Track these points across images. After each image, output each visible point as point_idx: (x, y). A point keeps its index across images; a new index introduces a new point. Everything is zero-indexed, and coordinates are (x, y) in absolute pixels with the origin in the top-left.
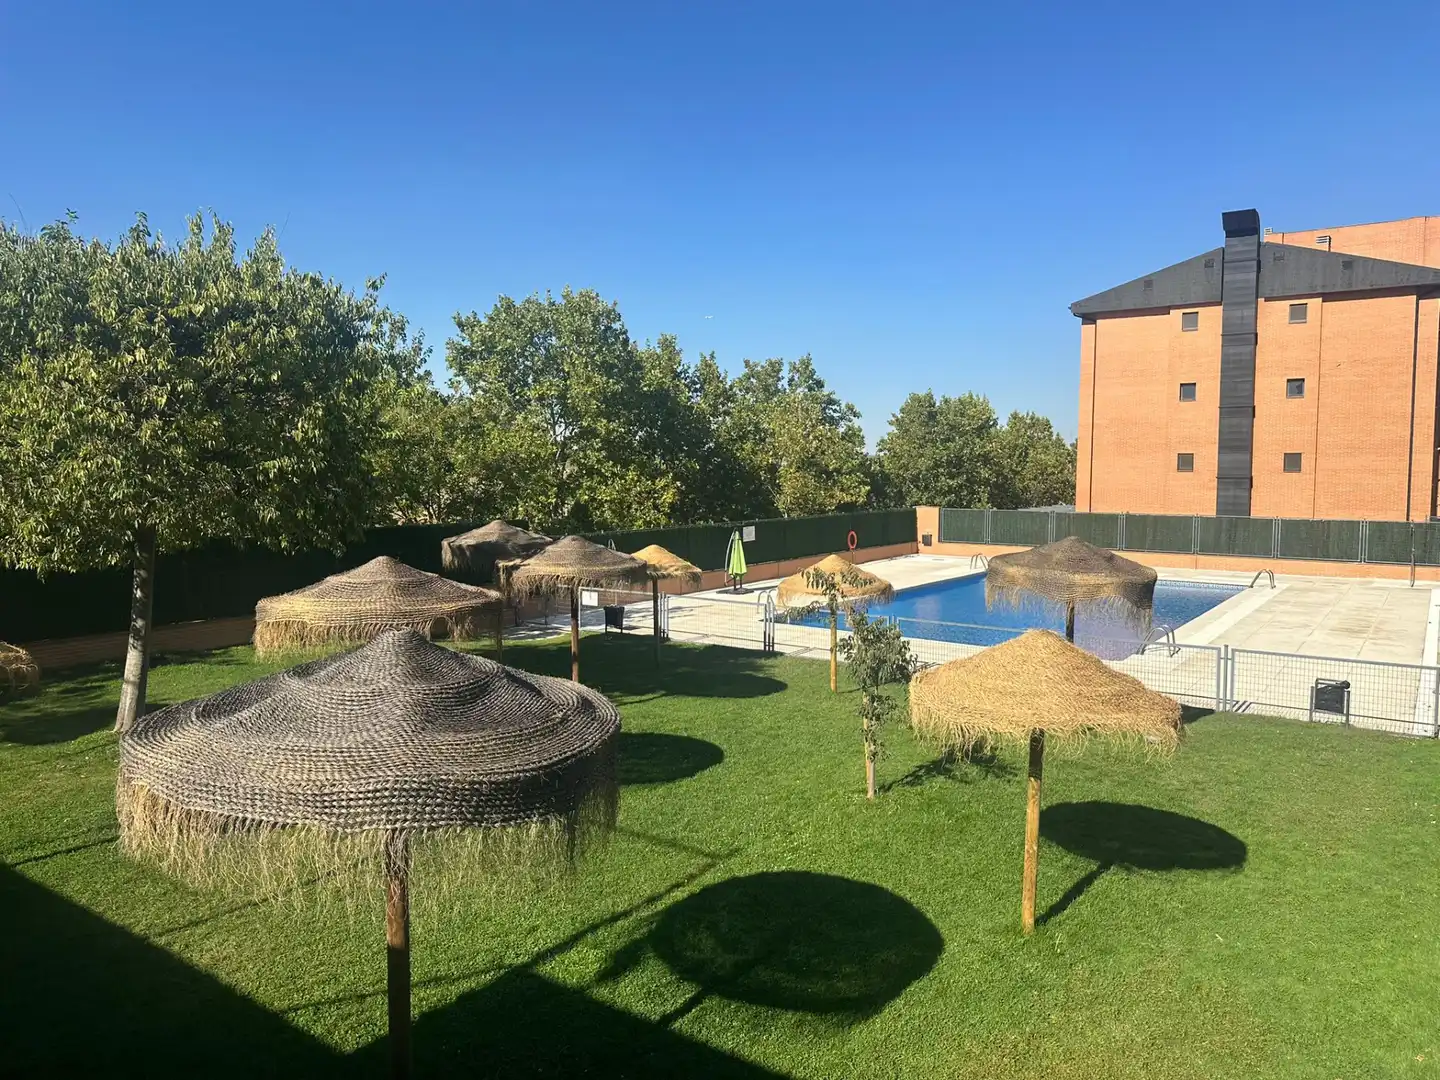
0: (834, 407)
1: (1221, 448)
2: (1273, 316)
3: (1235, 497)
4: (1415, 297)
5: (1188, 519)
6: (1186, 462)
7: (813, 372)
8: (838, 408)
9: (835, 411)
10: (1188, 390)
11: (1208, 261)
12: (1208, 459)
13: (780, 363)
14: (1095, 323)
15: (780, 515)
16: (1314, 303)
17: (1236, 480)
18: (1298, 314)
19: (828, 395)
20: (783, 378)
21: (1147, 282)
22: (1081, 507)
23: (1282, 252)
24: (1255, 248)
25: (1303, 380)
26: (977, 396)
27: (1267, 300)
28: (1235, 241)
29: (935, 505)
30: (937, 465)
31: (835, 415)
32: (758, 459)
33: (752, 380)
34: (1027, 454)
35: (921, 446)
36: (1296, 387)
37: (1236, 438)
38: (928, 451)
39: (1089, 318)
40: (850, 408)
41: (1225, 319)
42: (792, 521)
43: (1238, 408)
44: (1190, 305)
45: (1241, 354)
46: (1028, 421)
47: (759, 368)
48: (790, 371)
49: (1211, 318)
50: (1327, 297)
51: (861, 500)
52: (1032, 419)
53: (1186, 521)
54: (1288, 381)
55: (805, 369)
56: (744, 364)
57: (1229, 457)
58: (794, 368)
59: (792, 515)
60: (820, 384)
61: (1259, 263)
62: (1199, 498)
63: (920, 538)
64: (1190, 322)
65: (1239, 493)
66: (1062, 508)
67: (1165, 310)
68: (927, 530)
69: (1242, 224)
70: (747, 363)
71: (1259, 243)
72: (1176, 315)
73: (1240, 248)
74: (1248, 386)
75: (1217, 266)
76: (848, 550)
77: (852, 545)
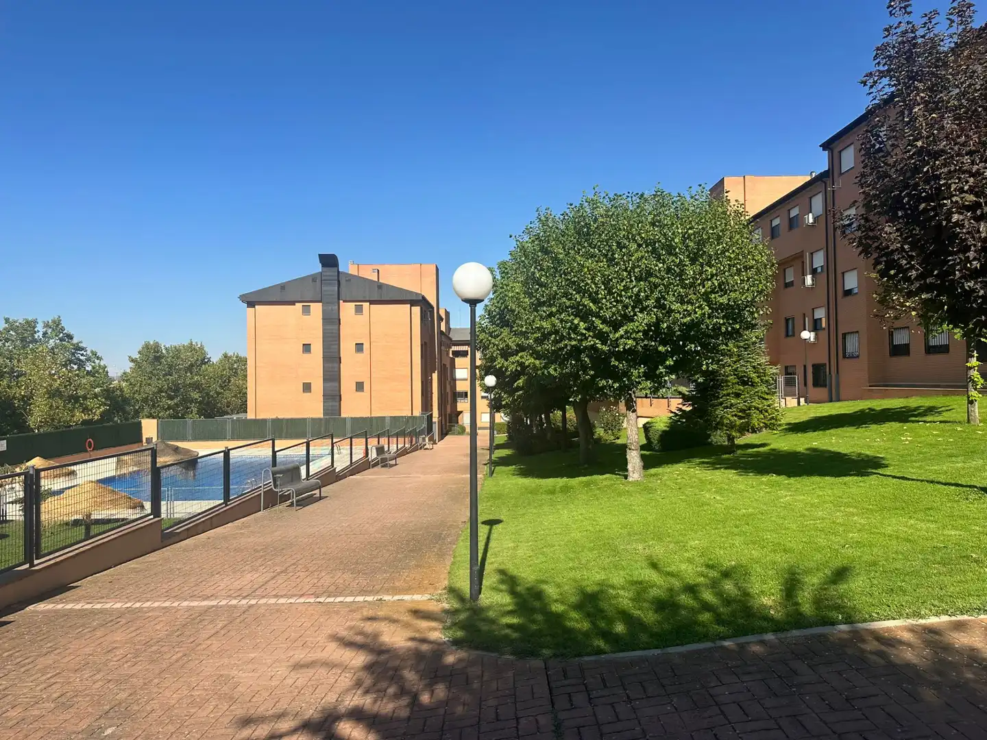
0: (81, 352)
1: (325, 380)
2: (347, 310)
3: (332, 406)
4: (409, 305)
5: (304, 420)
6: (307, 387)
7: (63, 329)
8: (85, 353)
9: (82, 355)
10: (307, 348)
11: (313, 278)
12: (318, 386)
13: (35, 322)
14: (254, 307)
15: (32, 430)
16: (366, 305)
17: (333, 397)
18: (359, 310)
19: (78, 344)
20: (38, 331)
21: (283, 287)
22: (250, 415)
23: (350, 278)
24: (336, 273)
25: (363, 344)
26: (196, 343)
27: (344, 301)
28: (326, 269)
29: (154, 418)
30: (160, 391)
31: (81, 358)
32: (11, 392)
33: (11, 332)
34: (229, 381)
35: (150, 378)
36: (359, 347)
37: (332, 375)
38: (154, 382)
39: (251, 304)
40: (94, 354)
41: (324, 312)
42: (39, 435)
43: (332, 359)
44: (306, 301)
45: (332, 329)
46: (234, 359)
47: (17, 324)
48: (44, 327)
49: (316, 308)
50: (372, 302)
51: (96, 417)
52: (237, 357)
53: (303, 421)
54: (356, 344)
55: (56, 326)
56: (4, 321)
57: (329, 384)
58: (47, 325)
59: (42, 430)
60: (70, 337)
61: (339, 281)
62: (313, 407)
63: (144, 440)
64: (306, 311)
65: (334, 404)
66: (242, 416)
67: (293, 303)
68: (149, 434)
69: (329, 261)
70: (7, 320)
71: (338, 272)
72: (299, 306)
73: (328, 274)
74: (336, 347)
75: (318, 281)
76: (86, 451)
77: (90, 448)
